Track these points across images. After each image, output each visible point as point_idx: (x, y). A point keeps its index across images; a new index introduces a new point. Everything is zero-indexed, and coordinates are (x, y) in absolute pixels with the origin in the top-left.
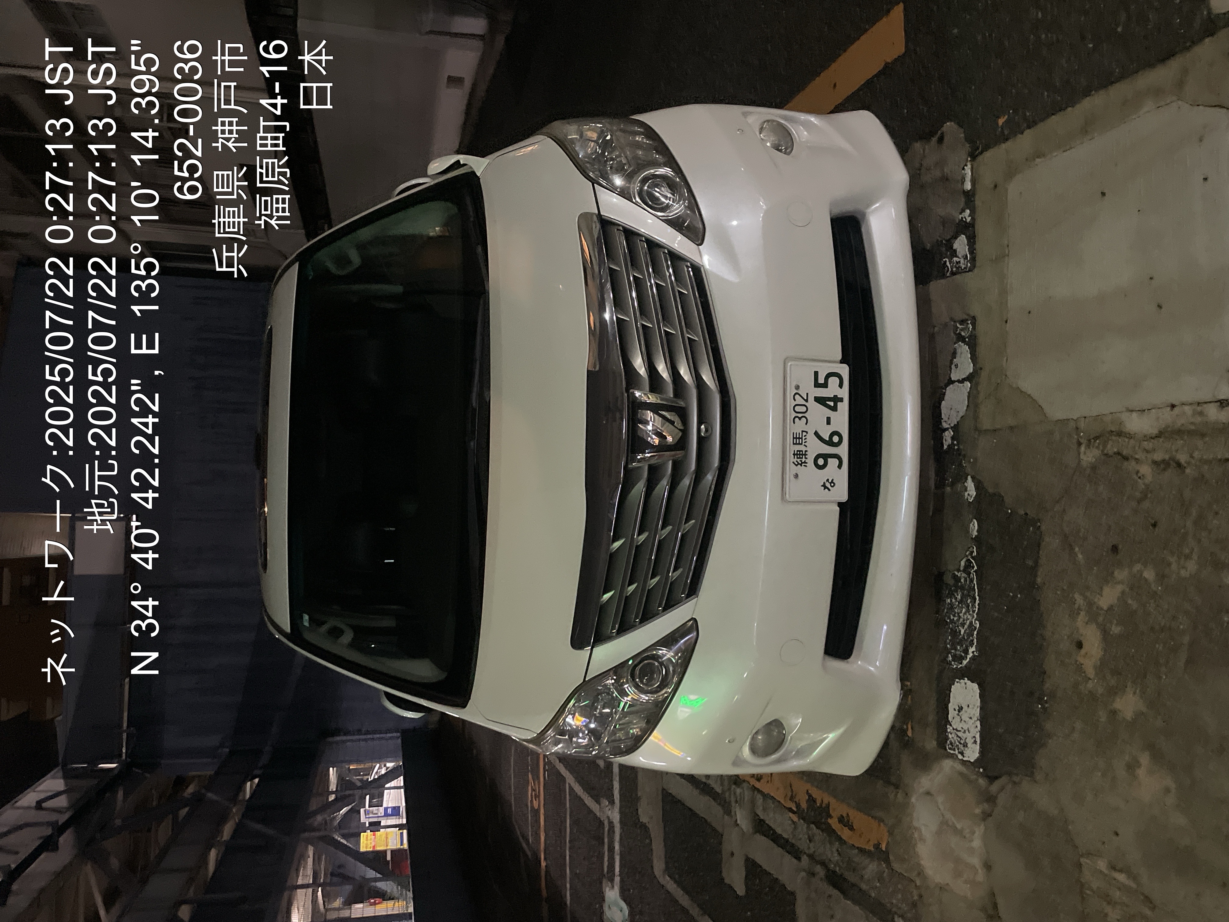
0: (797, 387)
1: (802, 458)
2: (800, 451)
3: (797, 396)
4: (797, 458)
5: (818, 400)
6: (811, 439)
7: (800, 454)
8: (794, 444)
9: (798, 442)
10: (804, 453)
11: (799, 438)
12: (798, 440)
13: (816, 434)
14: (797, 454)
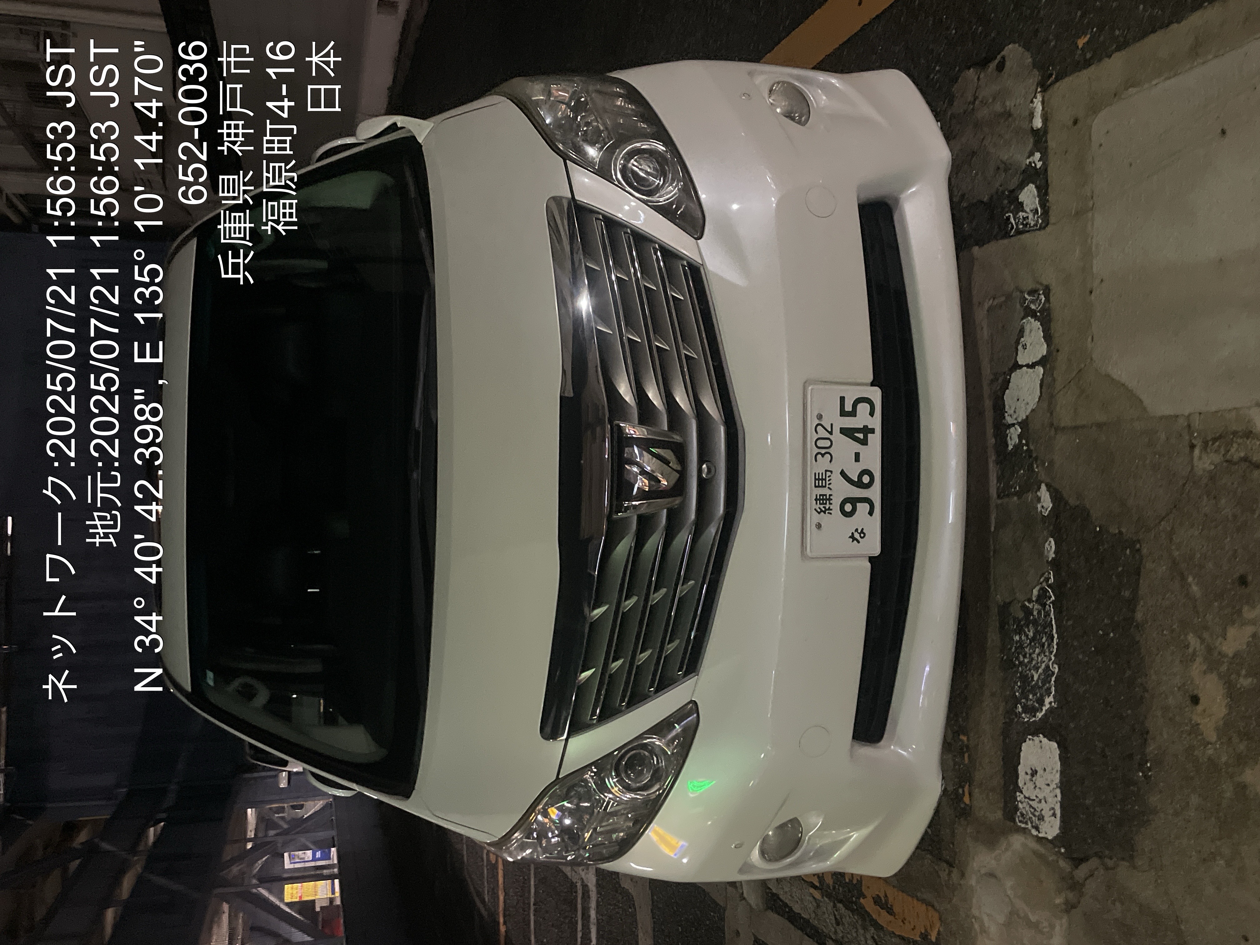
0: (820, 417)
1: (826, 504)
2: (823, 495)
3: (819, 427)
4: (820, 504)
5: (845, 431)
6: (837, 481)
7: (823, 500)
8: (816, 486)
9: (820, 485)
10: (828, 497)
11: (822, 479)
12: (820, 481)
13: (843, 473)
14: (820, 500)
